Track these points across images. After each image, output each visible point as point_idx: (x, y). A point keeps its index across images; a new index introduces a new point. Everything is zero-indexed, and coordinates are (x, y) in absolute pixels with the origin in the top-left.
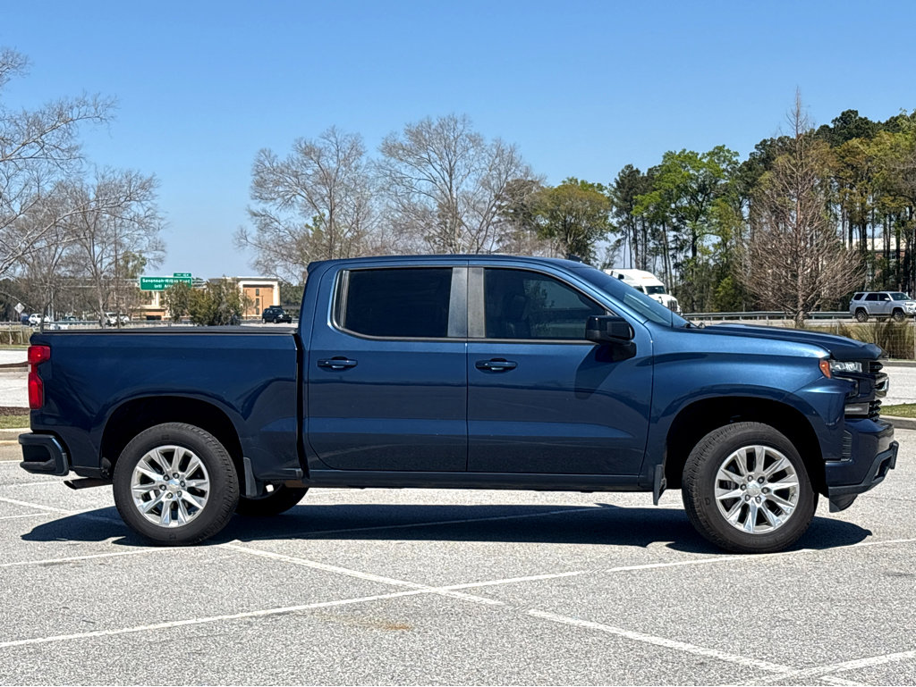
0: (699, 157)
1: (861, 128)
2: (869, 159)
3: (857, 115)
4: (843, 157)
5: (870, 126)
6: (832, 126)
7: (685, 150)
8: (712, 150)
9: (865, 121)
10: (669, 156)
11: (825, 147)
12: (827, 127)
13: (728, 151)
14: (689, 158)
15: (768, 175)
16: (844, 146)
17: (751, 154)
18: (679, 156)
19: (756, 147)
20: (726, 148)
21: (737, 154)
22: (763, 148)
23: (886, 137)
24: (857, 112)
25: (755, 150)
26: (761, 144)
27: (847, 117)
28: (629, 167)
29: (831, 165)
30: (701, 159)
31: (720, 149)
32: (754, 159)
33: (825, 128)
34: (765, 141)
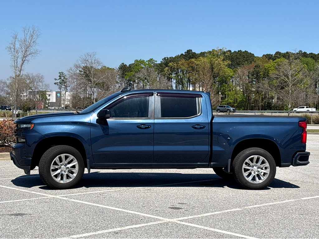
0: (145, 62)
1: (193, 56)
2: (197, 65)
3: (192, 51)
4: (189, 64)
5: (196, 55)
6: (184, 54)
7: (141, 59)
8: (149, 60)
9: (195, 53)
10: (136, 61)
11: (183, 61)
12: (183, 54)
13: (154, 60)
14: (142, 62)
15: (167, 68)
16: (189, 61)
17: (161, 62)
18: (139, 61)
19: (163, 59)
20: (153, 59)
21: (156, 61)
22: (165, 60)
23: (202, 59)
24: (192, 50)
25: (162, 60)
26: (164, 59)
27: (189, 52)
28: (123, 64)
29: (186, 66)
30: (146, 62)
31: (152, 59)
32: (162, 63)
33: (182, 54)
34: (165, 58)
